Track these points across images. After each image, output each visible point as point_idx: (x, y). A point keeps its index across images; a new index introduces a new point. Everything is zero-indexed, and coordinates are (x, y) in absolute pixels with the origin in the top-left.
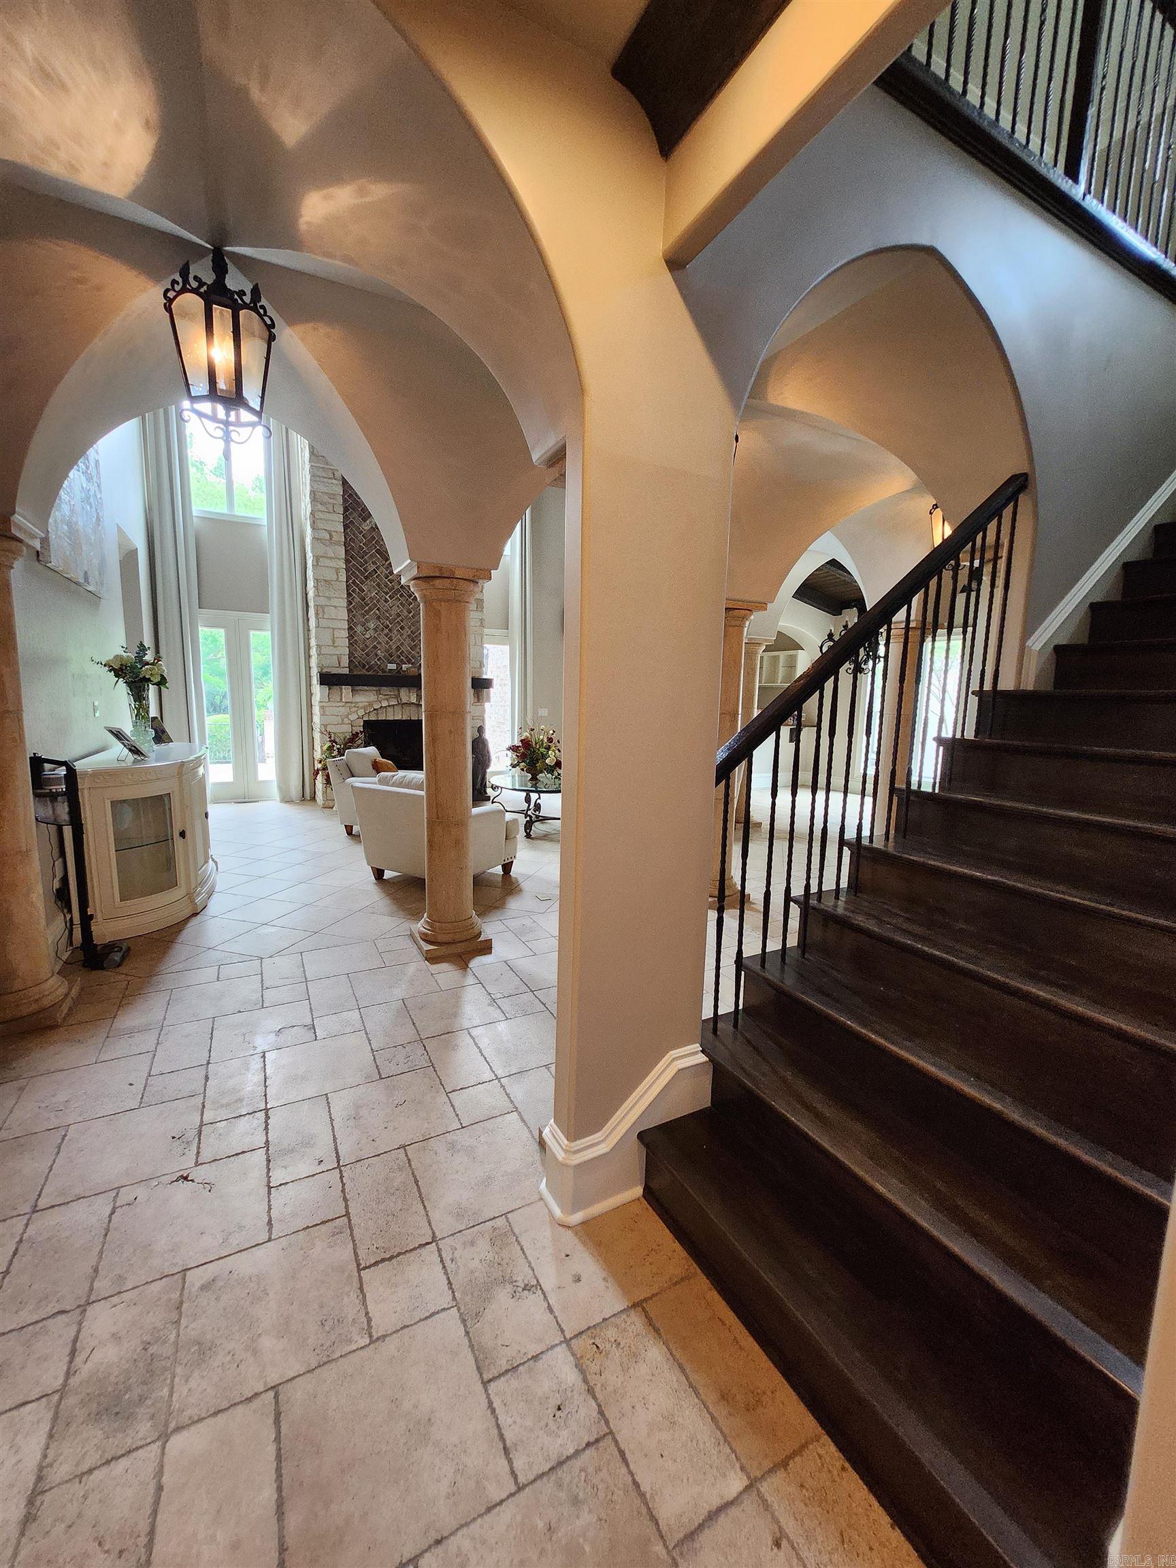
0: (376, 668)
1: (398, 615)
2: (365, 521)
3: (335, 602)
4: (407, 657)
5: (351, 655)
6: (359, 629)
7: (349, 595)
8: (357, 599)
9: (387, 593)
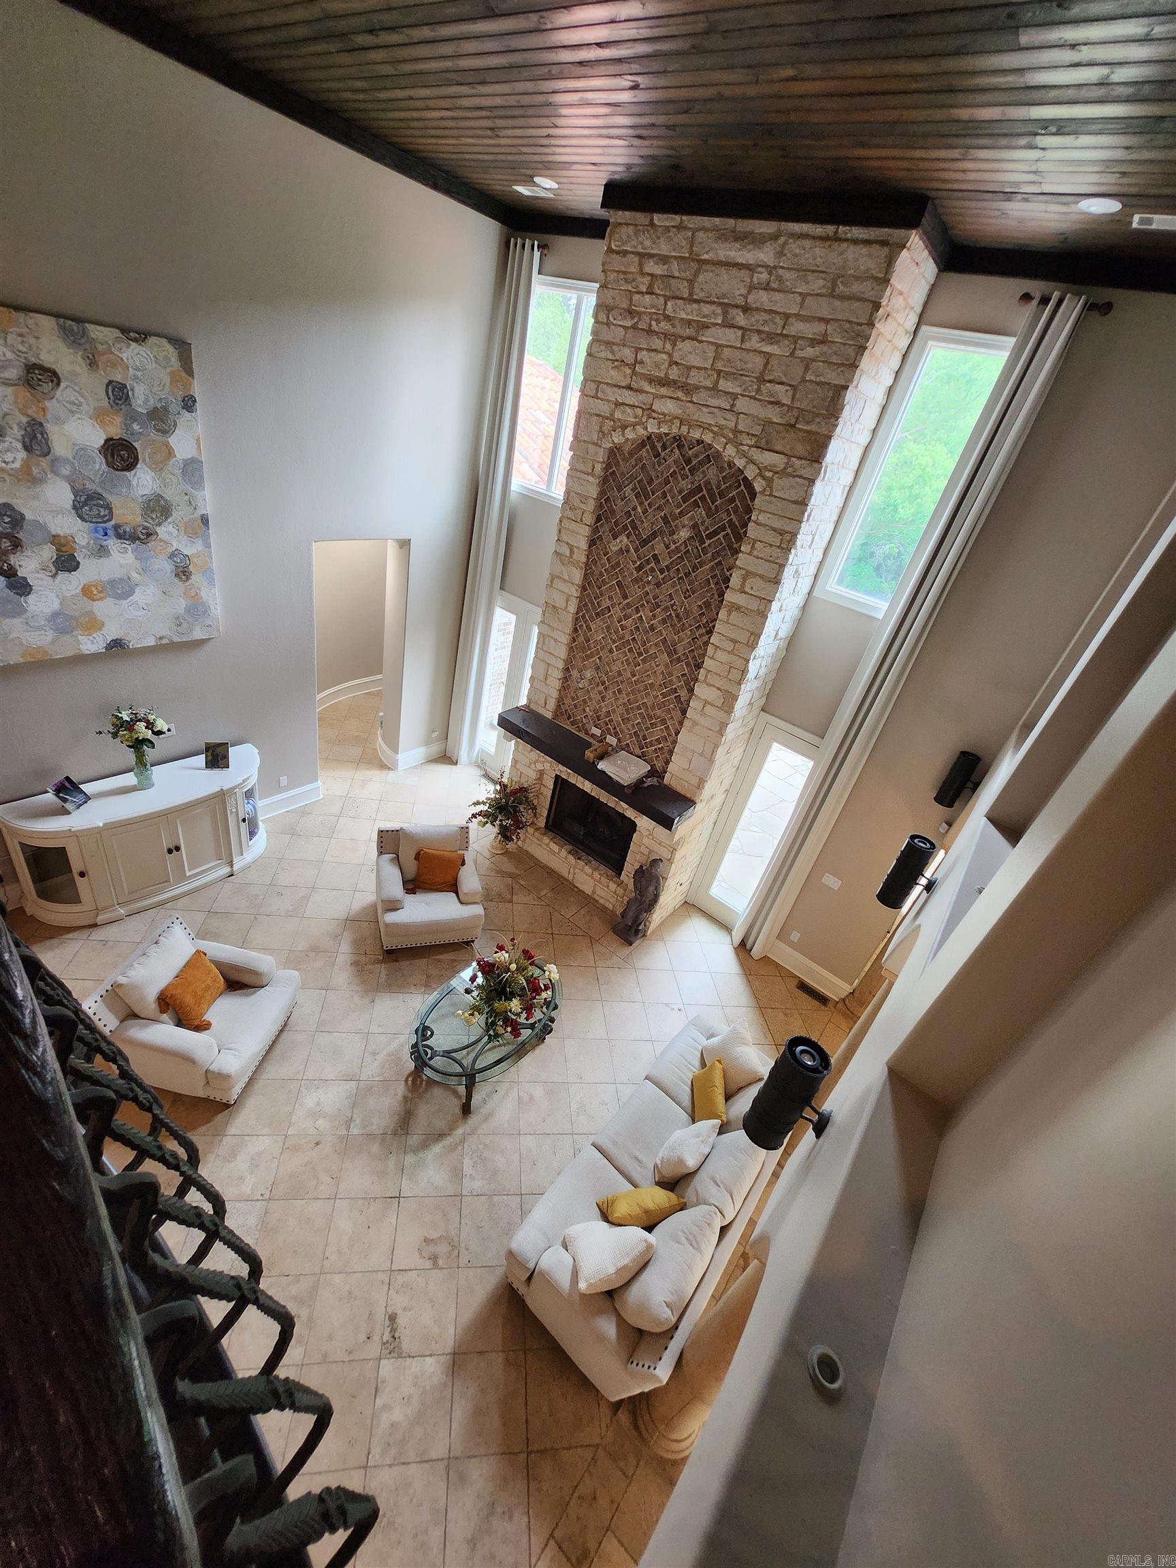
0: (580, 725)
1: (620, 674)
2: (615, 539)
3: (556, 635)
4: (615, 728)
5: (560, 700)
6: (575, 673)
7: (575, 630)
8: (581, 639)
9: (614, 642)
